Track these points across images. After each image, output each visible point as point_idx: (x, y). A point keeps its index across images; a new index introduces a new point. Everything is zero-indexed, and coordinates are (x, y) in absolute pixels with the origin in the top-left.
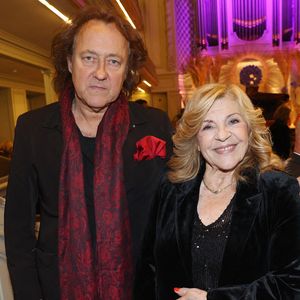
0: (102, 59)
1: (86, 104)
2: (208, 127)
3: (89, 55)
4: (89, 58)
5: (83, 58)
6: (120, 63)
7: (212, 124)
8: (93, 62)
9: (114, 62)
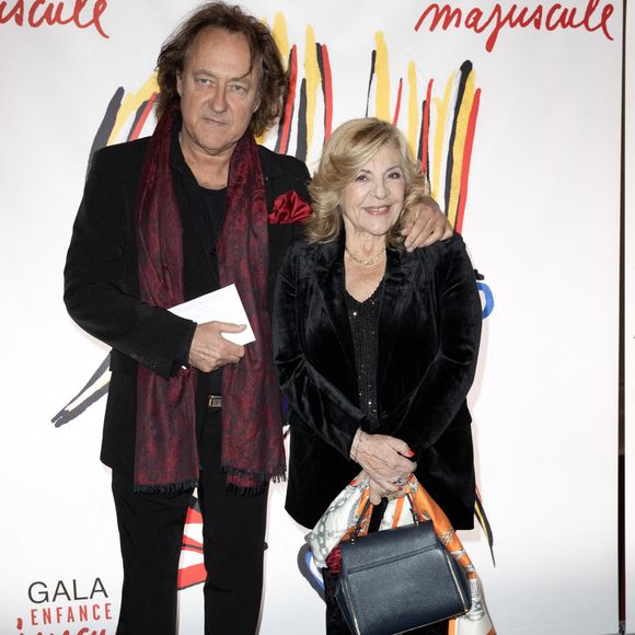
0: (222, 84)
1: (197, 143)
2: (361, 178)
3: (205, 77)
4: (204, 81)
5: (196, 80)
6: (246, 91)
7: (368, 175)
8: (210, 87)
9: (238, 88)
